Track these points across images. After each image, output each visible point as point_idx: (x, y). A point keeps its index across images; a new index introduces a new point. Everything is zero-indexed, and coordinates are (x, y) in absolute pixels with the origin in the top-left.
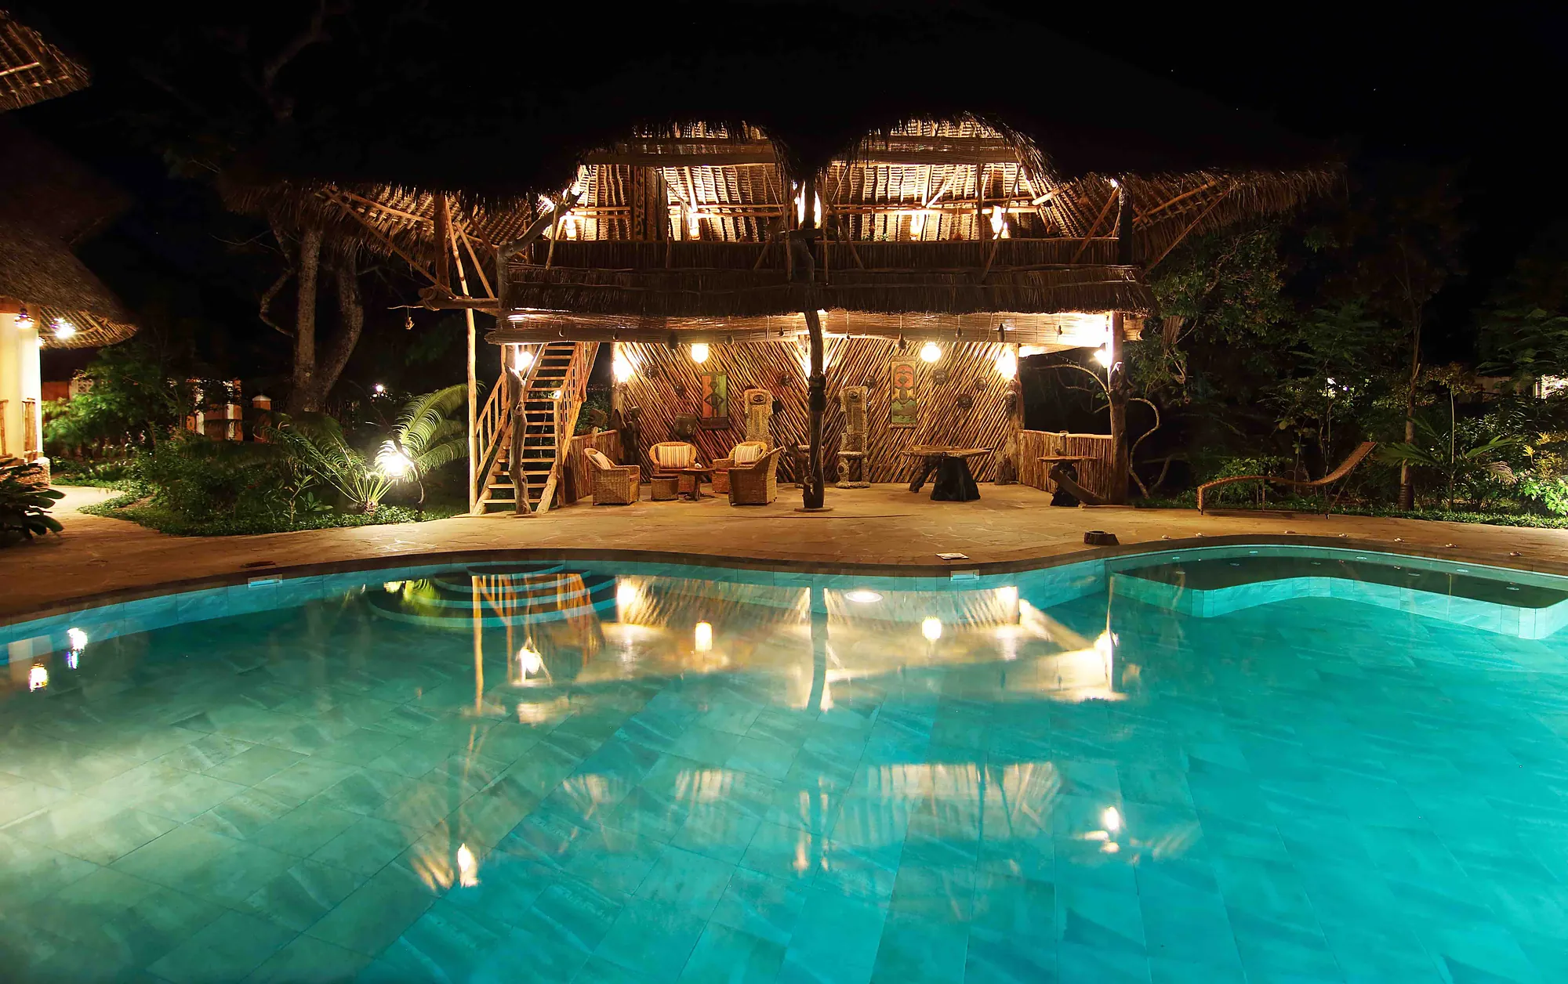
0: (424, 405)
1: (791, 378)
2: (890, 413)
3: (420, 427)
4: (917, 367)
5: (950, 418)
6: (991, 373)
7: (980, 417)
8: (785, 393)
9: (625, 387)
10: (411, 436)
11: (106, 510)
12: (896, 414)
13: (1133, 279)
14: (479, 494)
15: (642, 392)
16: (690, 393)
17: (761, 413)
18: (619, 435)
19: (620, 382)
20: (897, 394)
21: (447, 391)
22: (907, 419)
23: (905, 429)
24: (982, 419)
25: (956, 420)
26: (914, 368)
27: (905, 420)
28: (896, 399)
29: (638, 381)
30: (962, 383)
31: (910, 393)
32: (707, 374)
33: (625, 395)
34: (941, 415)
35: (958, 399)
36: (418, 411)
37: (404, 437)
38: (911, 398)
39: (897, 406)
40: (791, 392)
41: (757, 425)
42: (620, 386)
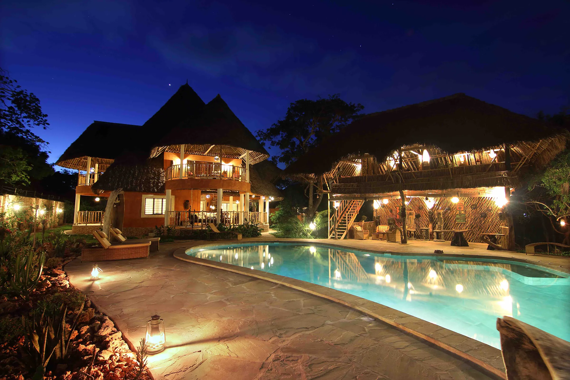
0: (319, 214)
1: (422, 207)
2: (456, 219)
3: (318, 219)
4: (465, 204)
5: (478, 220)
6: (494, 205)
7: (490, 220)
8: (421, 212)
9: (377, 210)
10: (317, 221)
11: (274, 234)
12: (458, 219)
13: (506, 175)
14: (330, 234)
15: (381, 212)
16: (394, 212)
17: (412, 218)
18: (375, 223)
19: (375, 209)
20: (458, 213)
21: (324, 211)
22: (462, 221)
23: (462, 224)
24: (491, 221)
25: (481, 221)
26: (464, 204)
27: (461, 221)
28: (458, 214)
29: (380, 208)
30: (482, 209)
31: (462, 212)
32: (398, 207)
33: (377, 212)
34: (475, 219)
35: (481, 214)
36: (318, 216)
37: (315, 221)
38: (463, 214)
39: (458, 216)
40: (423, 212)
41: (411, 221)
42: (375, 210)
